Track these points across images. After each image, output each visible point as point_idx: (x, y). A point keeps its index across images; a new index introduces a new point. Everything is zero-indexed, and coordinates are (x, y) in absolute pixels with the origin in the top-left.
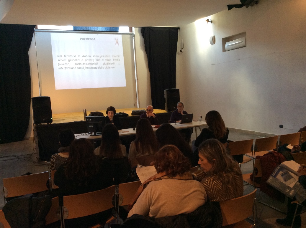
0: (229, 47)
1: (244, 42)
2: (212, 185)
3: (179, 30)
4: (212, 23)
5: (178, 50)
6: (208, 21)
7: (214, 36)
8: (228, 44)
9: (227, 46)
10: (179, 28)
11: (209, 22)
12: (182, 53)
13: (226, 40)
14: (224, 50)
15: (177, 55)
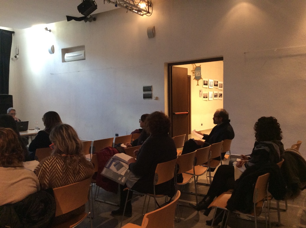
0: (68, 58)
1: (83, 55)
2: (53, 163)
3: (13, 34)
4: (51, 32)
5: (12, 55)
6: (46, 29)
7: (53, 46)
8: (67, 56)
9: (67, 57)
10: (13, 32)
11: (48, 30)
12: (17, 59)
13: (65, 51)
14: (64, 61)
15: (11, 60)
